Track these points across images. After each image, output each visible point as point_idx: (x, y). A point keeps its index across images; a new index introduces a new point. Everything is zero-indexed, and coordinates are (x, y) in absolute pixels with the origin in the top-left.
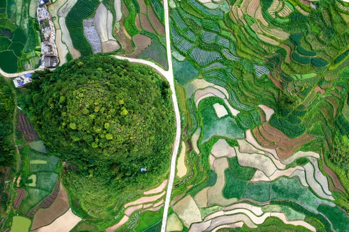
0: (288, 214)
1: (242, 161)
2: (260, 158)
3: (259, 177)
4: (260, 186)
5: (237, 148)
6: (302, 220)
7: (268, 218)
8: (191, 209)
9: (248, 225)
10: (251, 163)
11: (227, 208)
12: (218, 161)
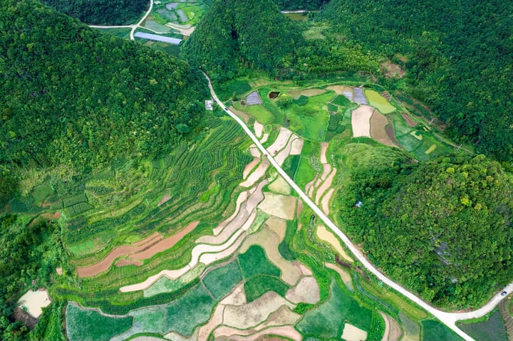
0: (168, 282)
1: (272, 296)
2: (255, 320)
3: (237, 297)
4: (227, 287)
5: (293, 307)
6: (146, 289)
7: (190, 260)
8: (278, 209)
9: (206, 237)
10: (260, 304)
11: (243, 237)
12: (297, 275)
